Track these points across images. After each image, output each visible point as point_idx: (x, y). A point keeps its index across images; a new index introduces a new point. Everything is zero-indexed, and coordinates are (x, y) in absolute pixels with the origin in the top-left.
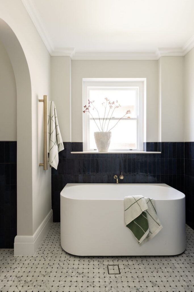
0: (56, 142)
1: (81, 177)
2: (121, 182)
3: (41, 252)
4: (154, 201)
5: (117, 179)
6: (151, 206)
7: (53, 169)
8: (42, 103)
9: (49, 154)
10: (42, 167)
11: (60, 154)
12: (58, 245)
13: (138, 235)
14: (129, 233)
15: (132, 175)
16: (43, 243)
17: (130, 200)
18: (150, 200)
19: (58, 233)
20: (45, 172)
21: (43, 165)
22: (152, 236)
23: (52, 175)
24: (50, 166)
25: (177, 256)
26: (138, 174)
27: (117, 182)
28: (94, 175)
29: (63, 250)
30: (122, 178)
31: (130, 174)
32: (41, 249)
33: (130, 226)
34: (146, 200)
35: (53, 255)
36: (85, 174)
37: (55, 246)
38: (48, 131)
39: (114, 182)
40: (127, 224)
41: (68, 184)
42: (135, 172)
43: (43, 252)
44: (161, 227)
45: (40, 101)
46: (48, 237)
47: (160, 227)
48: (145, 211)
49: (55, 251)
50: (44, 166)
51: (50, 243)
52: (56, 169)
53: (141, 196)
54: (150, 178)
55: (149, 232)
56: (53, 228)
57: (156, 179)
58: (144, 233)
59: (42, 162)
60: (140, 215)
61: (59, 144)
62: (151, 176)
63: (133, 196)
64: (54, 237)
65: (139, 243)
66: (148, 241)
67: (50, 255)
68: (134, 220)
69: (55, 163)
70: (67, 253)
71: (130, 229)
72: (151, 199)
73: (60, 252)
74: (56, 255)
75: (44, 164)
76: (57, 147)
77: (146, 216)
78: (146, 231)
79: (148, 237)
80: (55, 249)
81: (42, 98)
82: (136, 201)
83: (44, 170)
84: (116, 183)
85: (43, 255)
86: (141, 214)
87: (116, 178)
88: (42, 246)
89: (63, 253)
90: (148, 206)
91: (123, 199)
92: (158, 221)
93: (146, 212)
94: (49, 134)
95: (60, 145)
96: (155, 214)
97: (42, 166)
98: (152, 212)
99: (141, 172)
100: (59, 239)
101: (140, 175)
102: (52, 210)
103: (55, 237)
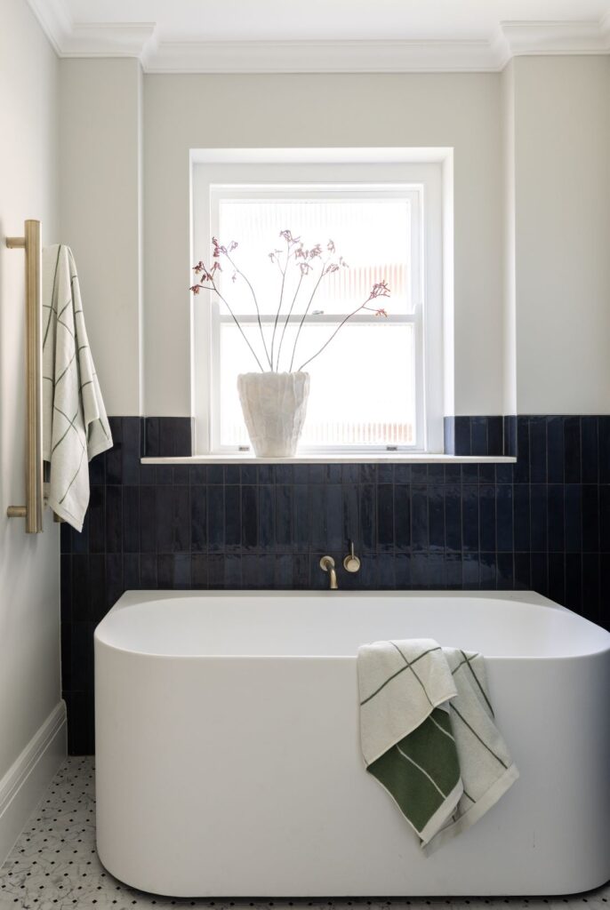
0: (79, 415)
1: (182, 563)
2: (350, 583)
3: (13, 880)
4: (484, 663)
5: (333, 572)
6: (470, 686)
7: (66, 528)
8: (21, 252)
9: (47, 465)
10: (19, 521)
11: (97, 465)
12: (84, 851)
13: (417, 806)
14: (378, 799)
15: (397, 556)
16: (25, 845)
17: (380, 657)
18: (467, 660)
19: (88, 799)
20: (34, 542)
21: (24, 511)
22: (476, 812)
23: (62, 556)
24: (56, 517)
25: (583, 896)
26: (420, 548)
27: (334, 586)
28: (238, 556)
29: (106, 873)
30: (353, 566)
31: (387, 548)
32: (16, 868)
33: (382, 768)
34: (449, 659)
35: (62, 893)
36: (199, 549)
37: (71, 856)
38: (43, 370)
39: (319, 583)
40: (370, 762)
41: (128, 593)
42: (409, 544)
43: (23, 881)
44: (510, 775)
45: (10, 243)
46: (45, 818)
47: (507, 774)
48: (443, 704)
49: (73, 877)
50: (27, 516)
51: (53, 845)
52: (79, 528)
53: (427, 643)
54: (471, 567)
55: (461, 792)
56: (69, 780)
57: (495, 570)
58: (439, 801)
59: (19, 502)
60: (422, 725)
61: (91, 425)
62: (475, 558)
63: (397, 642)
64: (70, 816)
65: (421, 841)
66: (458, 832)
67: (51, 892)
68: (399, 743)
69: (74, 504)
70: (121, 886)
71: (381, 781)
72: (469, 653)
73: (94, 879)
74: (76, 892)
75: (27, 507)
76: (82, 436)
77: (449, 728)
78: (447, 793)
79: (458, 814)
80: (72, 870)
81: (19, 233)
82: (409, 665)
83: (28, 531)
84: (326, 587)
85: (22, 893)
86: (428, 719)
87: (328, 565)
88: (19, 857)
89: (106, 883)
90: (458, 684)
91: (356, 657)
92: (500, 749)
93: (447, 709)
94: (49, 383)
95: (97, 429)
96: (489, 719)
97: (20, 515)
98: (473, 712)
99: (432, 543)
100: (90, 828)
101: (430, 556)
102: (63, 703)
103: (76, 817)
